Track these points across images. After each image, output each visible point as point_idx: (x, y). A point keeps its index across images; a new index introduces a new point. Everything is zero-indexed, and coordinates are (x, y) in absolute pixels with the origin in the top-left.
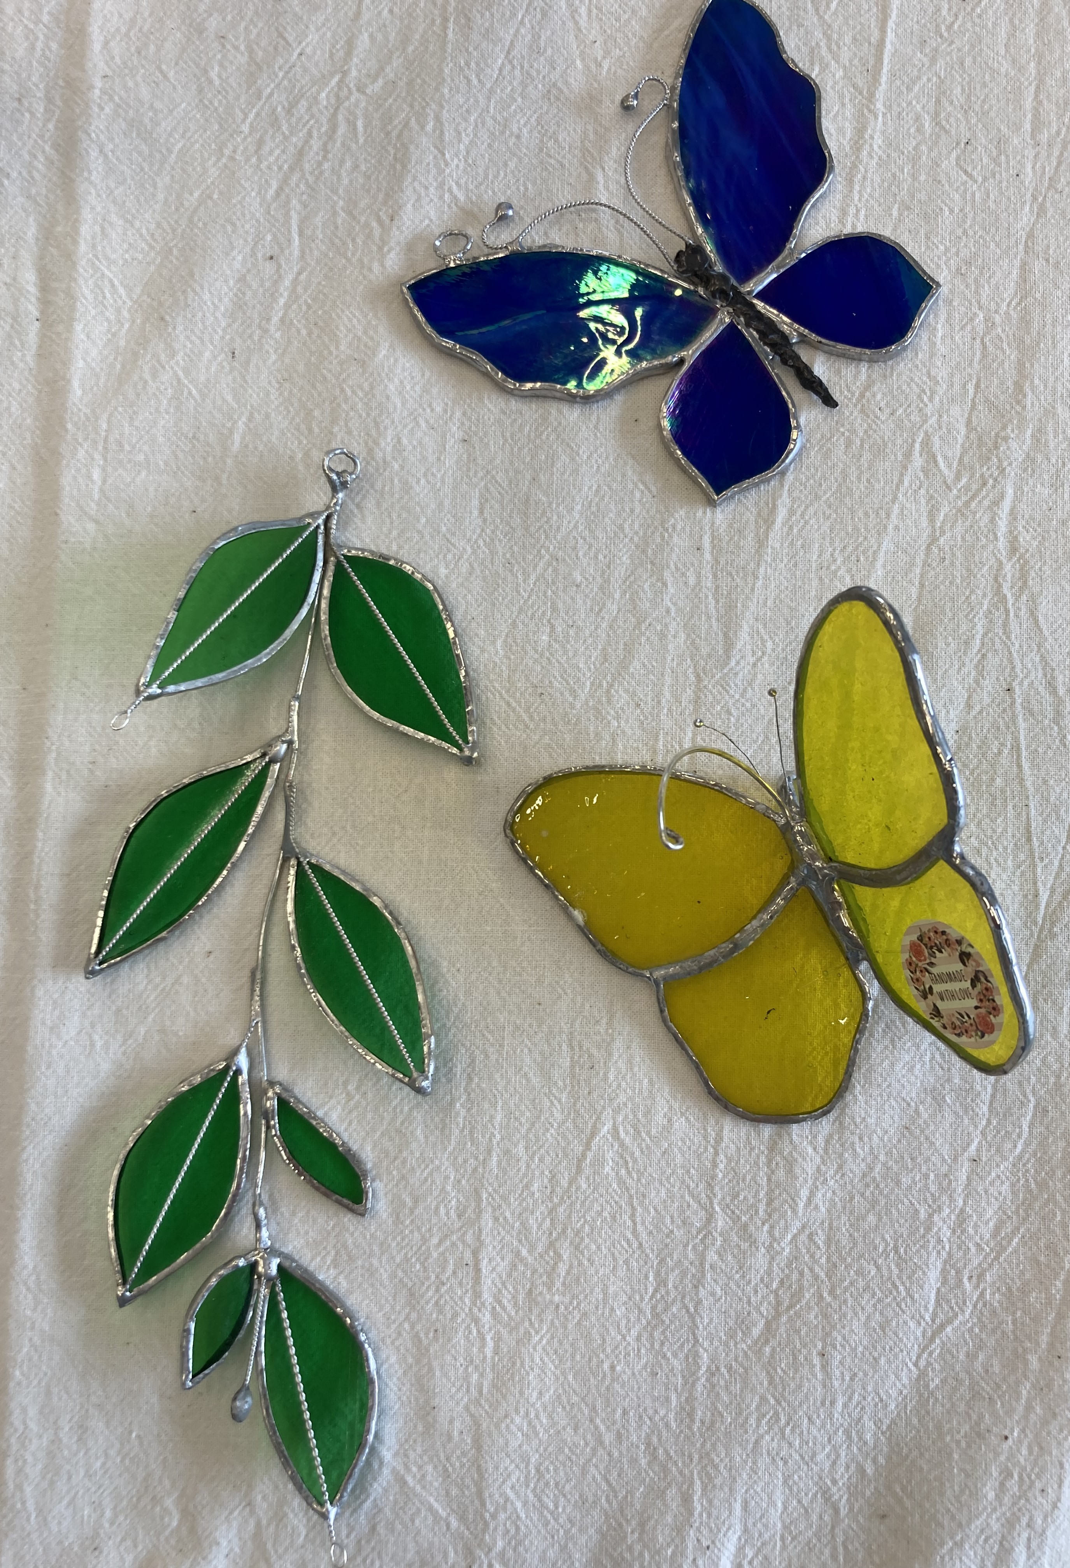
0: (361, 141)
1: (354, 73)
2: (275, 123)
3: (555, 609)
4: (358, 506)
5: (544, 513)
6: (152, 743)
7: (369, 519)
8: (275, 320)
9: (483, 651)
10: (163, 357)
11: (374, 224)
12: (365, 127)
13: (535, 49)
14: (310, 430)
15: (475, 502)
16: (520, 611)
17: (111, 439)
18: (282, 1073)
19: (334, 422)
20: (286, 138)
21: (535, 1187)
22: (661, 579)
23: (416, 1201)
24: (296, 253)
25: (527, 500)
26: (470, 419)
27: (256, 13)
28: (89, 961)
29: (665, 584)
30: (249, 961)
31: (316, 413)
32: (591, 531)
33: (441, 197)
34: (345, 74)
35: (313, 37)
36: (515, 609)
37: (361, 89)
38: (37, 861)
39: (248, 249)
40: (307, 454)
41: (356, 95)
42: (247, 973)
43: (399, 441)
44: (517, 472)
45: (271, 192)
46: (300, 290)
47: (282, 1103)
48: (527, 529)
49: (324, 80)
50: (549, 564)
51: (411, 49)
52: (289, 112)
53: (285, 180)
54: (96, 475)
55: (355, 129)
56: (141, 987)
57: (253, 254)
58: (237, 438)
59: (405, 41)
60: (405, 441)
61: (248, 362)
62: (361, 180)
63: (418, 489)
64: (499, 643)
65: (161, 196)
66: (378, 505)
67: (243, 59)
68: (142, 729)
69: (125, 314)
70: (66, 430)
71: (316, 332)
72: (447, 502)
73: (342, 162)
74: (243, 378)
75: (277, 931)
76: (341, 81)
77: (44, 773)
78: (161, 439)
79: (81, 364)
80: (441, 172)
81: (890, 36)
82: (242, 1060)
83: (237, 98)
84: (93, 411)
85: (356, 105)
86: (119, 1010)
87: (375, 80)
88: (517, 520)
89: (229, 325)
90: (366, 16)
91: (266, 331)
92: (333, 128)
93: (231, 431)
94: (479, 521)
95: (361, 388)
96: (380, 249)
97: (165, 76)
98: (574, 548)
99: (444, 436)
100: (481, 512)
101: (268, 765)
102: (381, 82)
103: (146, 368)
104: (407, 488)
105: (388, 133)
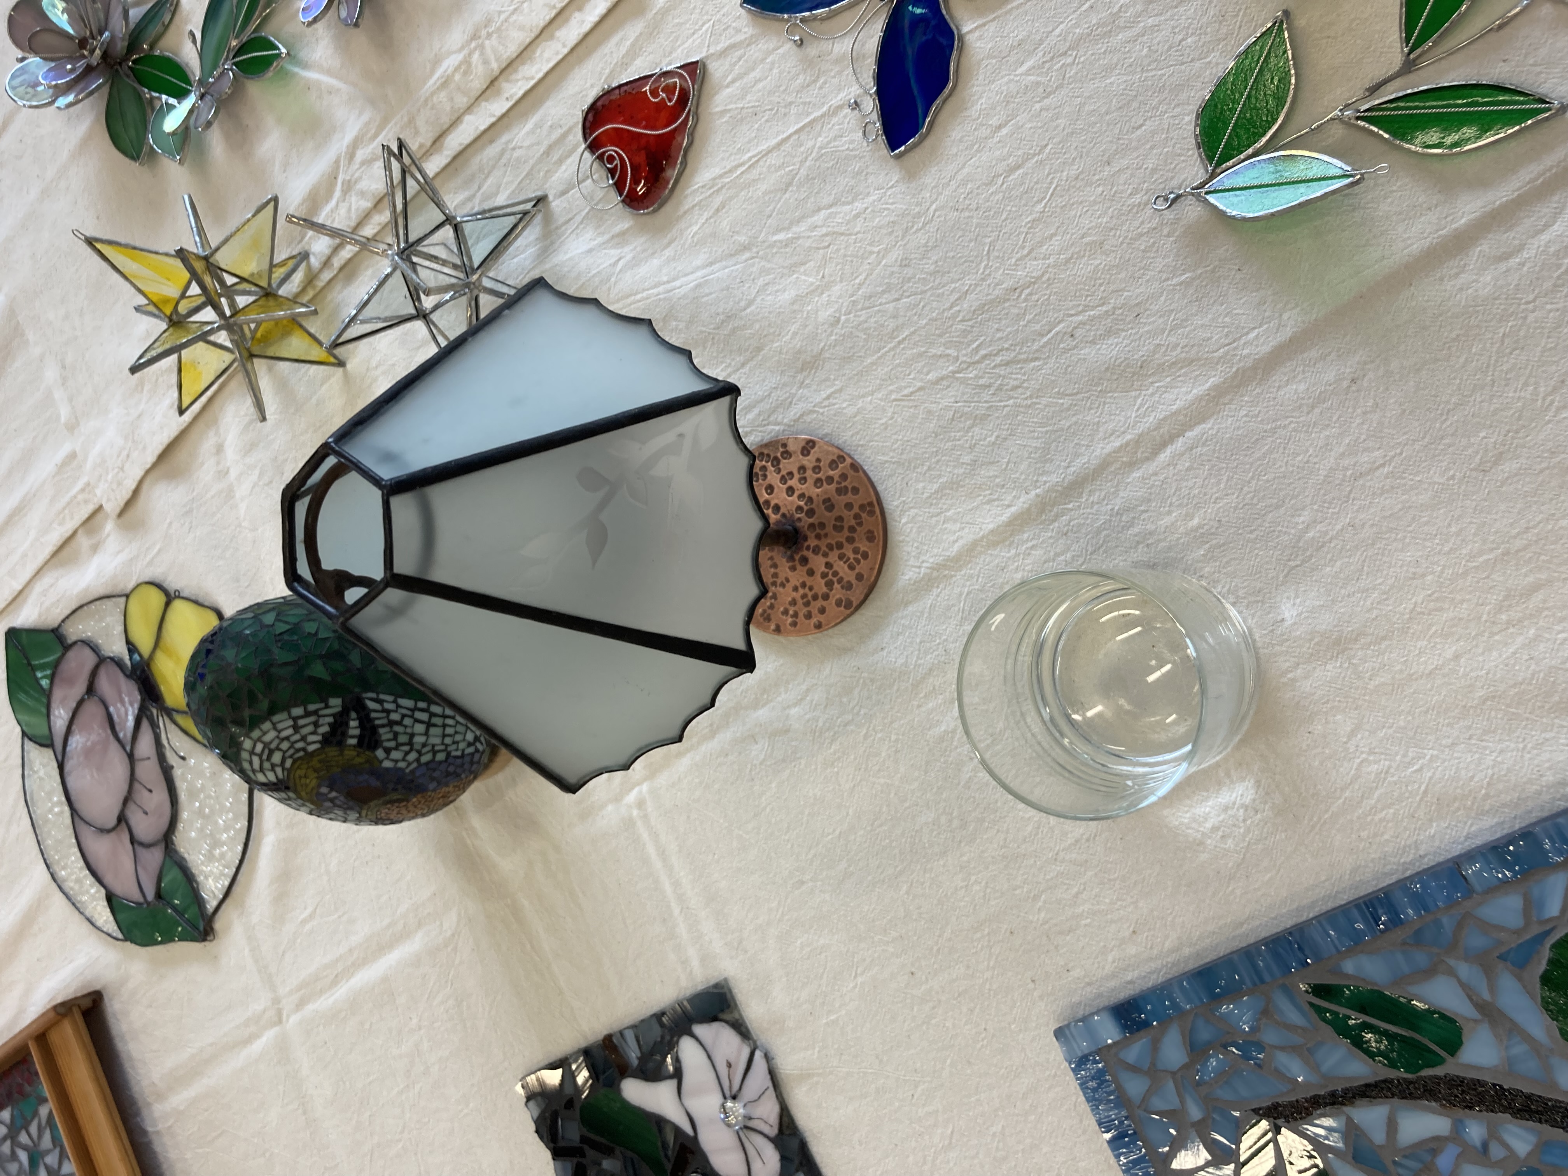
0: (983, 338)
1: (951, 368)
2: (999, 388)
3: (1170, 48)
8: (1104, 308)
10: (1164, 349)
11: (1023, 296)
12: (975, 341)
13: (888, 289)
20: (1004, 377)
22: (1120, 11)
24: (1061, 325)
27: (948, 441)
28: (1558, 111)
29: (1121, 7)
32: (1117, 65)
33: (989, 275)
34: (954, 372)
35: (945, 403)
37: (957, 358)
39: (1075, 352)
41: (962, 359)
43: (1131, 194)
45: (1037, 363)
46: (1081, 308)
49: (963, 381)
50: (1147, 71)
51: (923, 349)
52: (989, 386)
53: (1026, 361)
55: (978, 346)
57: (1076, 347)
58: (1183, 278)
59: (920, 355)
60: (1129, 191)
61: (1137, 305)
62: (1003, 322)
63: (1151, 166)
64: (1208, 60)
65: (1074, 419)
66: (1172, 178)
67: (976, 430)
68: (1389, 200)
69: (1151, 390)
70: (1238, 370)
71: (1099, 282)
72: (1148, 146)
73: (1001, 339)
74: (1147, 300)
76: (959, 372)
77: (1456, 229)
78: (1210, 316)
79: (1195, 391)
80: (976, 285)
81: (791, 130)
83: (998, 418)
84: (1217, 364)
85: (966, 355)
87: (948, 355)
88: (1135, 105)
89: (1123, 330)
90: (919, 384)
91: (1114, 308)
92: (985, 357)
93: (1181, 284)
95: (1114, 235)
96: (1034, 283)
97: (1008, 463)
98: (1131, 66)
102: (948, 351)
103: (1174, 354)
105: (972, 327)
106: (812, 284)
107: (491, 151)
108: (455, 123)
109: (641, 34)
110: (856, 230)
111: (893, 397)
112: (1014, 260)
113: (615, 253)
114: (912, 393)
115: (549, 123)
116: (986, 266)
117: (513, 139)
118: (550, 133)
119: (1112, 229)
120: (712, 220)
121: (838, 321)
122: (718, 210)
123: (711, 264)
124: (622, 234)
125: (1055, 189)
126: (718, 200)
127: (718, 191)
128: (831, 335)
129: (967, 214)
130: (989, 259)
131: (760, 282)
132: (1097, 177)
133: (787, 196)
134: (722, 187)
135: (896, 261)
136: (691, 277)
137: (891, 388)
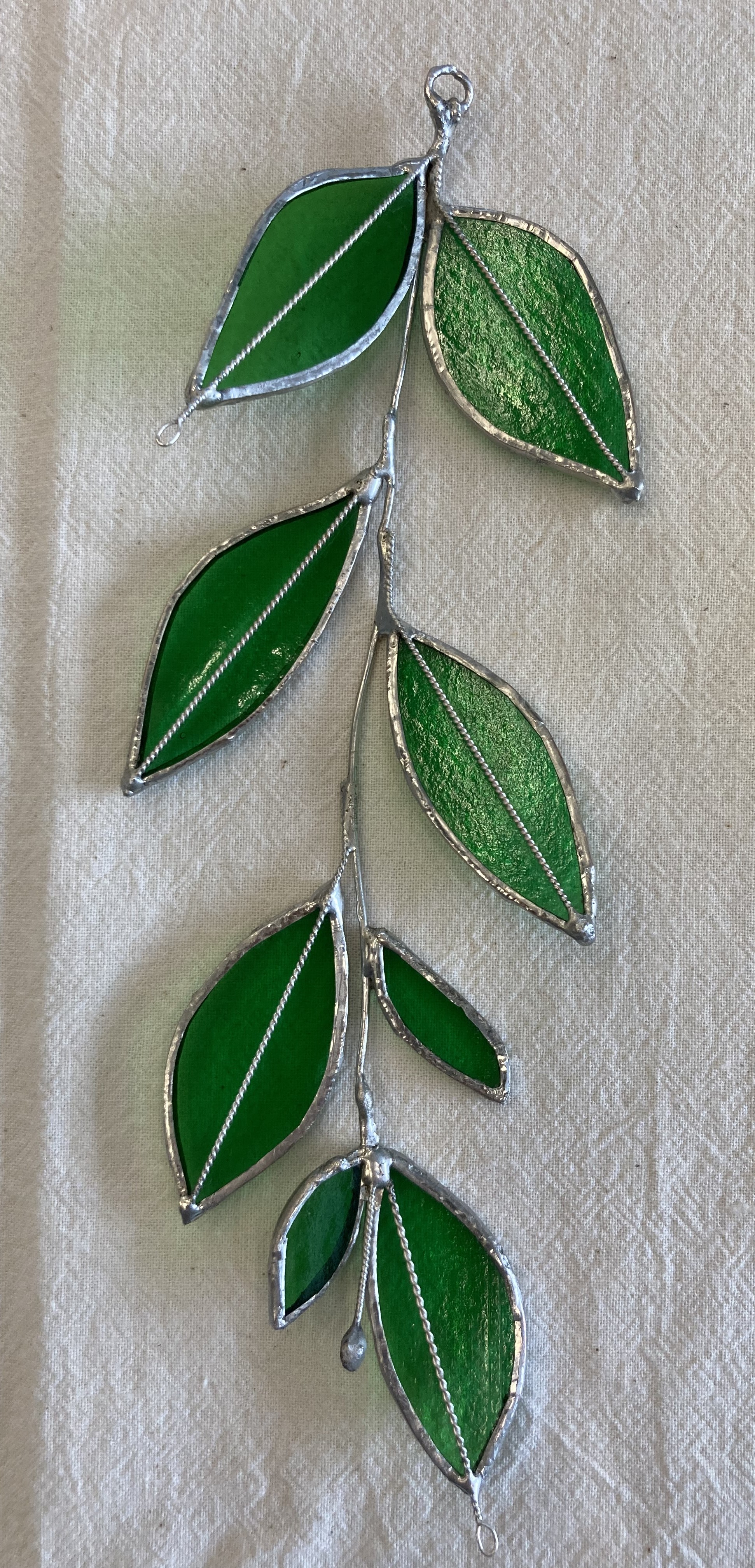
4: (468, 156)
5: (725, 156)
6: (197, 484)
7: (483, 173)
9: (643, 346)
14: (400, 53)
15: (629, 144)
16: (695, 290)
17: (128, 70)
18: (385, 917)
19: (432, 40)
21: (728, 1065)
23: (568, 1084)
25: (701, 140)
26: (619, 27)
28: (128, 772)
30: (338, 771)
31: (407, 28)
36: (687, 288)
38: (51, 643)
40: (395, 86)
42: (335, 788)
43: (522, 64)
44: (687, 99)
47: (391, 955)
48: (701, 180)
54: (110, 120)
56: (196, 808)
58: (298, 65)
60: (530, 64)
63: (548, 129)
64: (665, 335)
66: (495, 152)
70: (66, 60)
72: (589, 146)
77: (56, 526)
78: (195, 69)
82: (335, 901)
84: (101, 33)
86: (167, 839)
88: (688, 168)
93: (290, 57)
94: (634, 170)
99: (583, 54)
100: (637, 157)
101: (356, 507)
104: (534, 128)
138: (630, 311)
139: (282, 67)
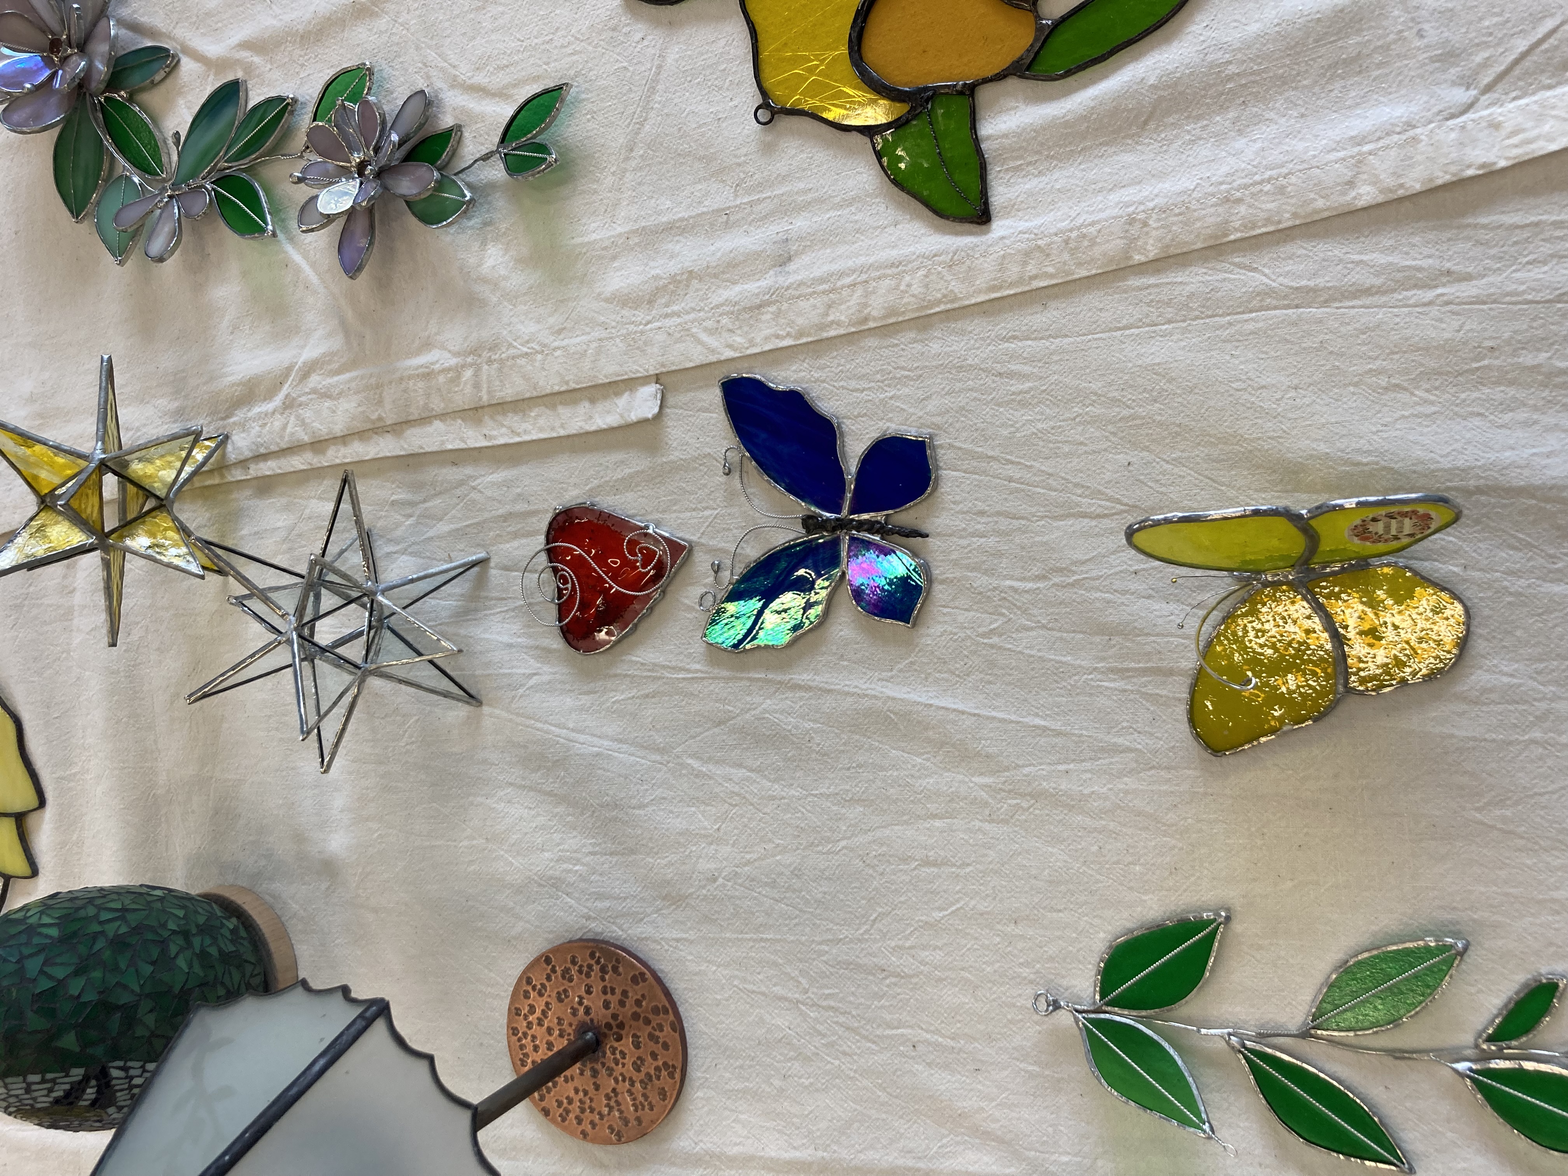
0: (837, 991)
1: (797, 996)
2: (831, 1045)
3: (1117, 863)
4: (1066, 990)
5: (1056, 871)
6: (1242, 1125)
7: (1074, 982)
8: (952, 1043)
9: (1151, 908)
10: (985, 1115)
11: (888, 981)
12: (828, 988)
13: (773, 884)
14: (1021, 1020)
15: (1054, 915)
16: (1121, 884)
17: (1041, 1149)
19: (1014, 1005)
20: (840, 1037)
21: (1528, 861)
22: (1090, 796)
23: (1552, 944)
24: (910, 1031)
25: (1050, 882)
26: (1001, 920)
27: (768, 1056)
28: (1402, 1171)
29: (1093, 793)
30: (1389, 1061)
31: (1009, 1017)
32: (1064, 840)
33: (867, 940)
34: (798, 1001)
35: (779, 1022)
36: (1121, 888)
37: (806, 991)
39: (910, 1061)
41: (810, 994)
42: (1398, 1062)
43: (1022, 964)
44: (1031, 888)
45: (873, 1046)
46: (932, 1028)
47: (1490, 1039)
48: (1068, 881)
49: (802, 1014)
50: (1089, 867)
51: (781, 961)
52: (824, 1036)
53: (866, 1038)
54: (1065, 1159)
55: (829, 994)
57: (913, 1058)
58: (1030, 1068)
59: (775, 964)
60: (1021, 960)
61: (982, 1061)
62: (861, 990)
63: (1051, 952)
64: (1144, 898)
65: (884, 1116)
66: (1063, 977)
67: (796, 1065)
68: (1232, 1131)
69: (959, 1138)
71: (958, 1017)
72: (1057, 933)
73: (850, 1002)
74: (992, 1064)
75: (1365, 1042)
76: (803, 1004)
78: (1037, 1116)
79: (994, 1167)
80: (851, 941)
82: (1462, 1066)
83: (819, 1068)
84: (1024, 1160)
85: (816, 994)
87: (800, 982)
88: (1063, 887)
89: (959, 1073)
90: (763, 989)
91: (960, 1050)
92: (831, 1008)
93: (1026, 1072)
94: (1066, 912)
95: (991, 989)
96: (902, 977)
97: (811, 1112)
98: (1076, 851)
99: (1015, 936)
100: (1060, 911)
101: (1246, 1049)
102: (800, 979)
103: (993, 1126)
104: (1051, 959)
105: (831, 973)
106: (705, 829)
107: (451, 474)
108: (424, 420)
109: (643, 472)
110: (766, 810)
111: (735, 983)
112: (893, 944)
113: (534, 664)
114: (753, 992)
115: (519, 490)
116: (866, 931)
117: (476, 478)
118: (514, 501)
119: (990, 981)
120: (638, 701)
121: (715, 880)
122: (647, 696)
123: (620, 741)
124: (548, 651)
125: (958, 909)
126: (651, 688)
127: (655, 679)
128: (704, 887)
129: (871, 872)
130: (872, 926)
131: (658, 792)
132: (999, 927)
133: (716, 730)
134: (659, 678)
135: (790, 865)
136: (596, 740)
137: (736, 973)
138: (1134, 915)
139: (1032, 1076)
